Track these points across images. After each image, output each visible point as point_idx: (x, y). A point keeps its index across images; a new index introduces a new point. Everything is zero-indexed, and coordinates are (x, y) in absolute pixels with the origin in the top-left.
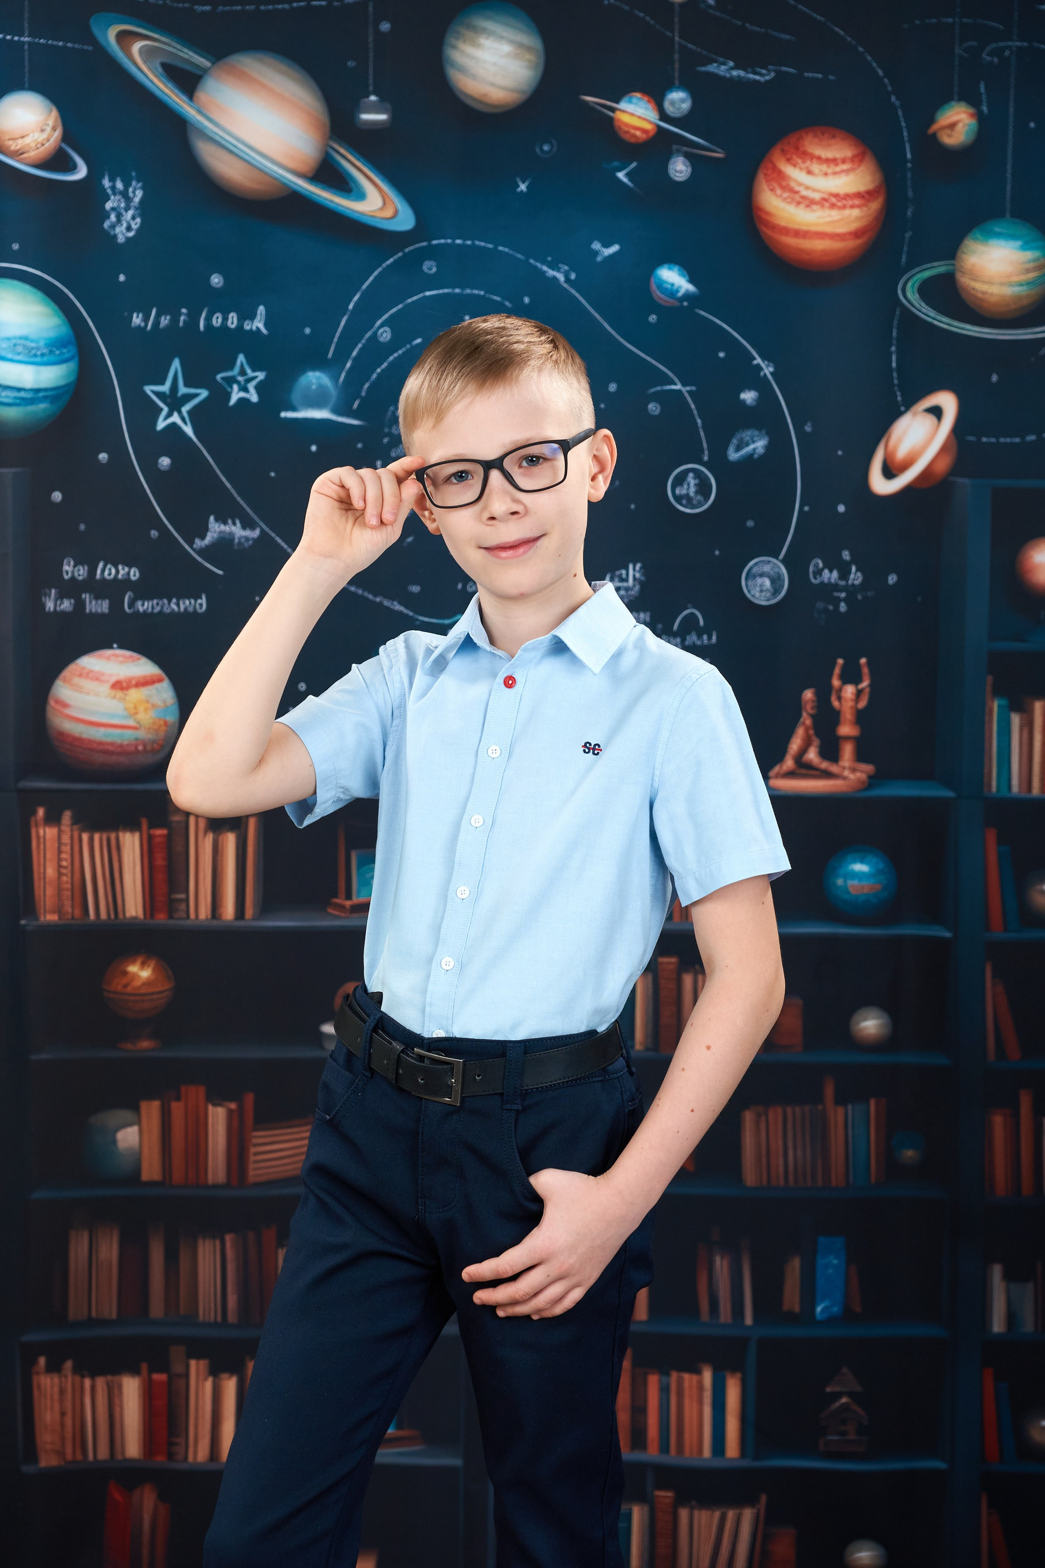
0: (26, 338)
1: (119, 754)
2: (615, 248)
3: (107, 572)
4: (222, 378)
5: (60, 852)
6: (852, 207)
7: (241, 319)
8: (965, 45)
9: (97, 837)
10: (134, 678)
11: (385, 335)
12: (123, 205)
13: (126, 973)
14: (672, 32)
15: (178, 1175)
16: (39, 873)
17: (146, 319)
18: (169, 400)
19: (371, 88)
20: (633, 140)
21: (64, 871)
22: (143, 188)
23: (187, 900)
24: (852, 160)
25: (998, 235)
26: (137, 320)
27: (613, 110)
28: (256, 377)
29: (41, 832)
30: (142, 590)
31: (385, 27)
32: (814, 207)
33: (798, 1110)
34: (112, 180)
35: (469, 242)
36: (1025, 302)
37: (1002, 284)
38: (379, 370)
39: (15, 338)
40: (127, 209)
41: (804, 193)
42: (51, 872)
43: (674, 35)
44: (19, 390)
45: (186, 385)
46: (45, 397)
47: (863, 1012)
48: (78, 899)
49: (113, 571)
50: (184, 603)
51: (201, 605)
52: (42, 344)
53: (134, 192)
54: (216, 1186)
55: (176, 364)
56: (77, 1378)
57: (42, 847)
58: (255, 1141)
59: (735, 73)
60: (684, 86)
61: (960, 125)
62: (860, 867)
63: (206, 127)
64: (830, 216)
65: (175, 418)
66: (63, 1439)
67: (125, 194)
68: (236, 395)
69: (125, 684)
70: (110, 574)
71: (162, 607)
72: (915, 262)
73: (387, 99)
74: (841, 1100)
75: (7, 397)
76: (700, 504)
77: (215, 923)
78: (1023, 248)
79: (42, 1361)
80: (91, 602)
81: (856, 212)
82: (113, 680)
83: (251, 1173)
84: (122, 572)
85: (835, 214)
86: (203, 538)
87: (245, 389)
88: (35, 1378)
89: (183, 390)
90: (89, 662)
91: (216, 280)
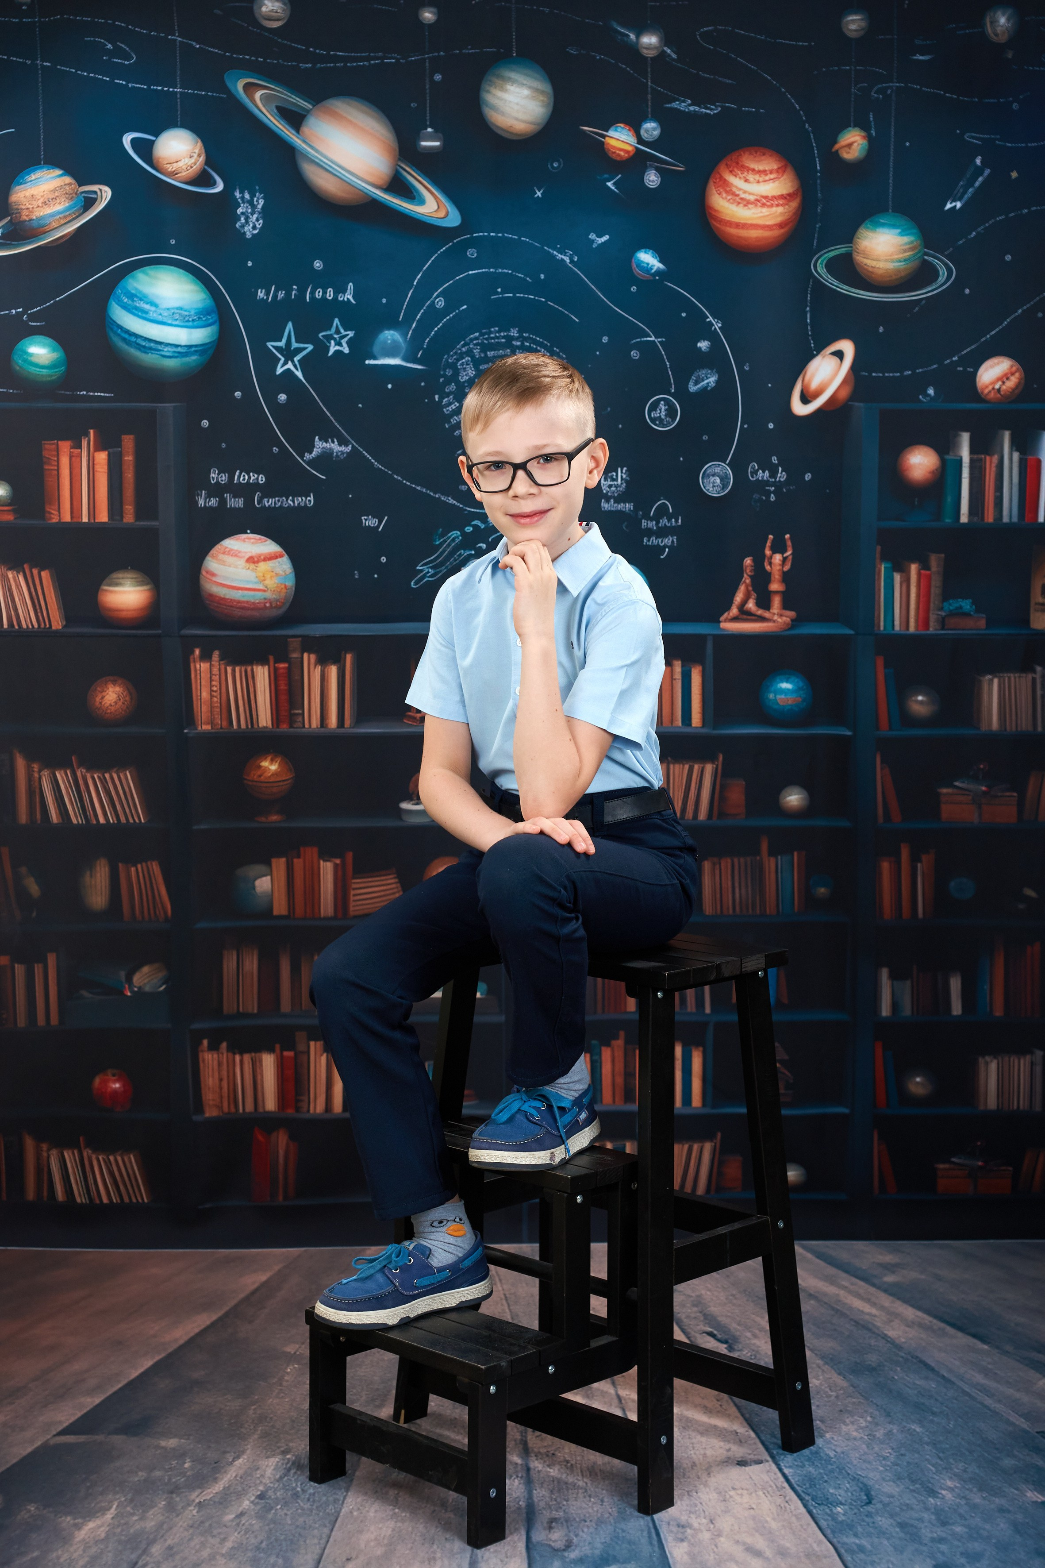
0: (181, 309)
1: (253, 609)
2: (606, 238)
3: (242, 478)
4: (323, 336)
5: (211, 680)
6: (777, 205)
7: (336, 293)
8: (858, 86)
9: (237, 669)
10: (262, 554)
11: (440, 303)
12: (250, 211)
13: (260, 767)
14: (647, 79)
15: (299, 911)
16: (197, 696)
17: (267, 294)
18: (285, 353)
19: (428, 123)
20: (618, 159)
21: (214, 694)
22: (264, 198)
23: (303, 714)
24: (777, 171)
25: (883, 225)
26: (261, 294)
27: (604, 136)
28: (348, 335)
29: (198, 666)
30: (268, 491)
31: (438, 77)
32: (750, 206)
33: (742, 860)
34: (242, 192)
35: (500, 235)
36: (903, 274)
37: (886, 261)
38: (436, 329)
39: (173, 308)
40: (252, 214)
41: (743, 196)
42: (205, 695)
43: (647, 81)
44: (177, 346)
45: (297, 342)
46: (196, 351)
47: (788, 790)
48: (225, 715)
49: (247, 477)
50: (298, 500)
51: (310, 501)
52: (192, 313)
53: (257, 201)
54: (327, 919)
55: (290, 326)
56: (230, 1055)
57: (199, 677)
58: (354, 886)
59: (692, 108)
60: (655, 118)
61: (856, 144)
62: (786, 685)
63: (309, 153)
64: (761, 212)
65: (290, 365)
66: (221, 1097)
67: (251, 202)
68: (333, 348)
69: (256, 559)
70: (244, 480)
71: (282, 502)
72: (824, 245)
73: (440, 131)
74: (772, 853)
75: (168, 351)
76: (669, 424)
77: (323, 730)
78: (901, 234)
79: (205, 1042)
80: (230, 500)
81: (780, 209)
82: (247, 557)
83: (352, 909)
84: (252, 478)
85: (765, 211)
86: (311, 453)
87: (340, 344)
88: (201, 1054)
89: (295, 345)
90: (230, 543)
91: (318, 264)
